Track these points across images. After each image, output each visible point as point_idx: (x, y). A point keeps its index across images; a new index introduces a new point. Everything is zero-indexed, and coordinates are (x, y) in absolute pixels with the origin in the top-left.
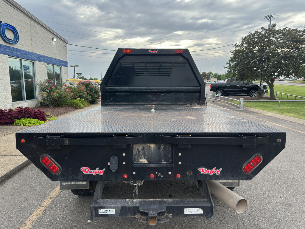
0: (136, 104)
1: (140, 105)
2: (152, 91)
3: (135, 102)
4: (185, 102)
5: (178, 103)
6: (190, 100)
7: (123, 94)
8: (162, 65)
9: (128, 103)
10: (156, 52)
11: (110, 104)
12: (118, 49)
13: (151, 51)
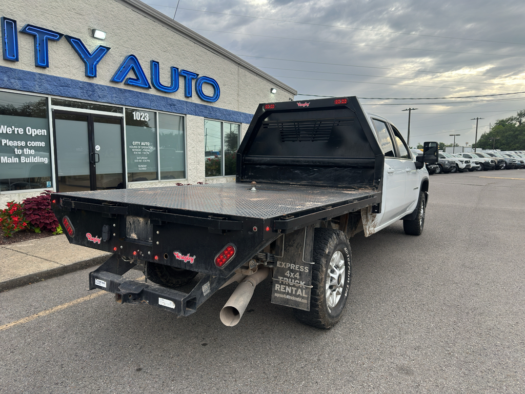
0: (279, 182)
1: (282, 184)
2: (300, 164)
3: (278, 180)
4: (350, 184)
5: (339, 184)
6: (359, 181)
7: (264, 167)
9: (270, 181)
10: (307, 105)
11: (248, 180)
12: (260, 104)
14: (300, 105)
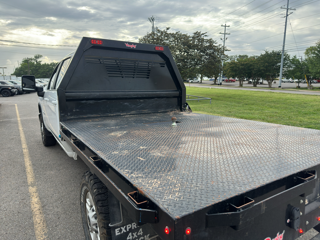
0: (110, 115)
1: (115, 116)
2: (130, 97)
3: (108, 113)
4: (166, 109)
5: (159, 110)
7: (91, 102)
8: (140, 64)
9: (99, 114)
10: (135, 47)
11: (72, 117)
12: (84, 37)
13: (128, 44)
14: (128, 45)
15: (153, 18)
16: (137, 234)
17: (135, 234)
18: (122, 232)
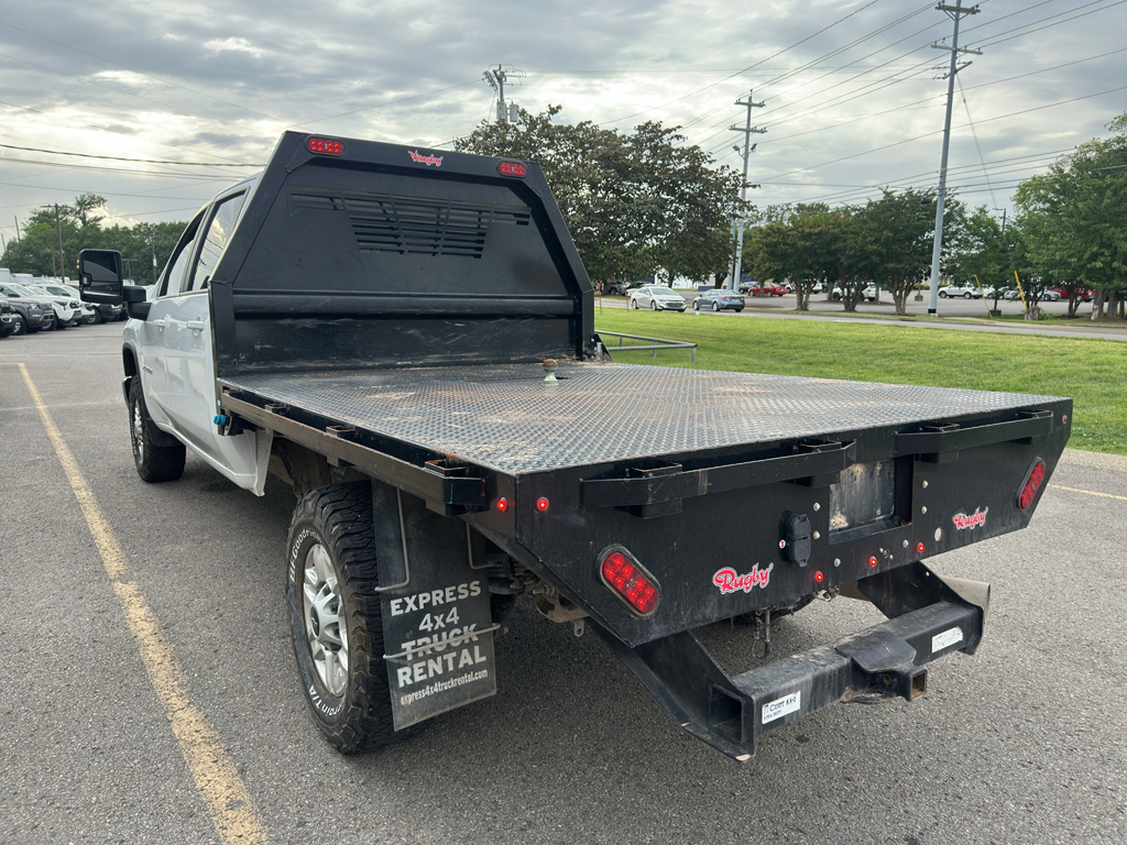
0: (362, 363)
1: (379, 367)
2: (424, 311)
3: (357, 356)
4: (533, 353)
5: (513, 356)
6: (547, 345)
7: (309, 323)
8: (453, 214)
9: (332, 362)
10: (438, 162)
11: (252, 367)
12: (287, 132)
13: (417, 155)
14: (417, 158)
15: (502, 73)
16: (444, 621)
17: (439, 619)
18: (408, 610)
